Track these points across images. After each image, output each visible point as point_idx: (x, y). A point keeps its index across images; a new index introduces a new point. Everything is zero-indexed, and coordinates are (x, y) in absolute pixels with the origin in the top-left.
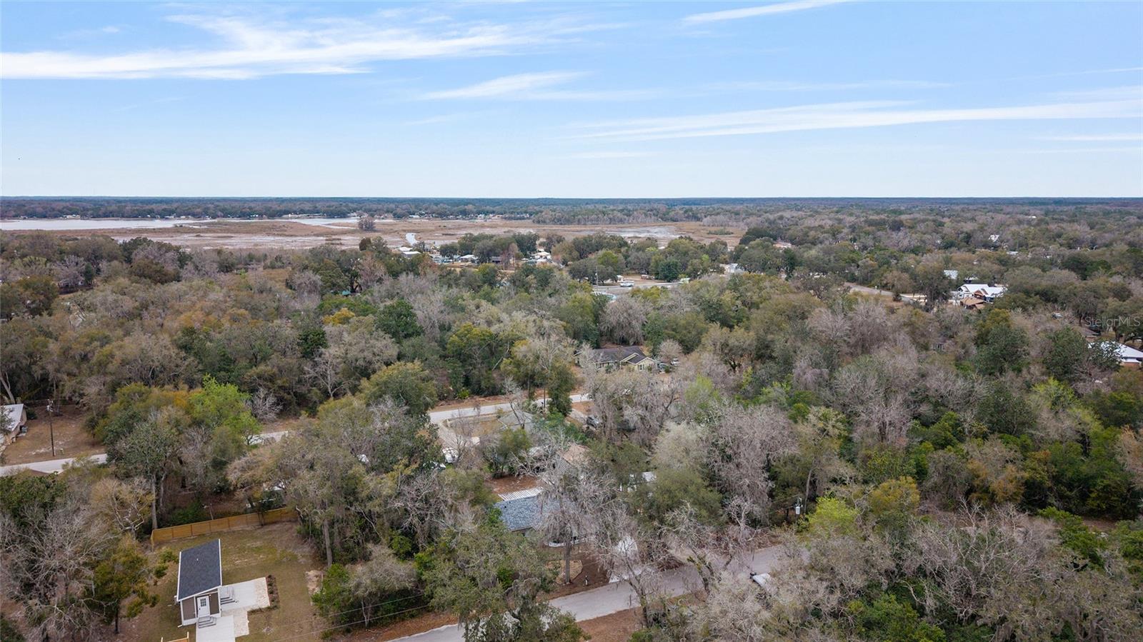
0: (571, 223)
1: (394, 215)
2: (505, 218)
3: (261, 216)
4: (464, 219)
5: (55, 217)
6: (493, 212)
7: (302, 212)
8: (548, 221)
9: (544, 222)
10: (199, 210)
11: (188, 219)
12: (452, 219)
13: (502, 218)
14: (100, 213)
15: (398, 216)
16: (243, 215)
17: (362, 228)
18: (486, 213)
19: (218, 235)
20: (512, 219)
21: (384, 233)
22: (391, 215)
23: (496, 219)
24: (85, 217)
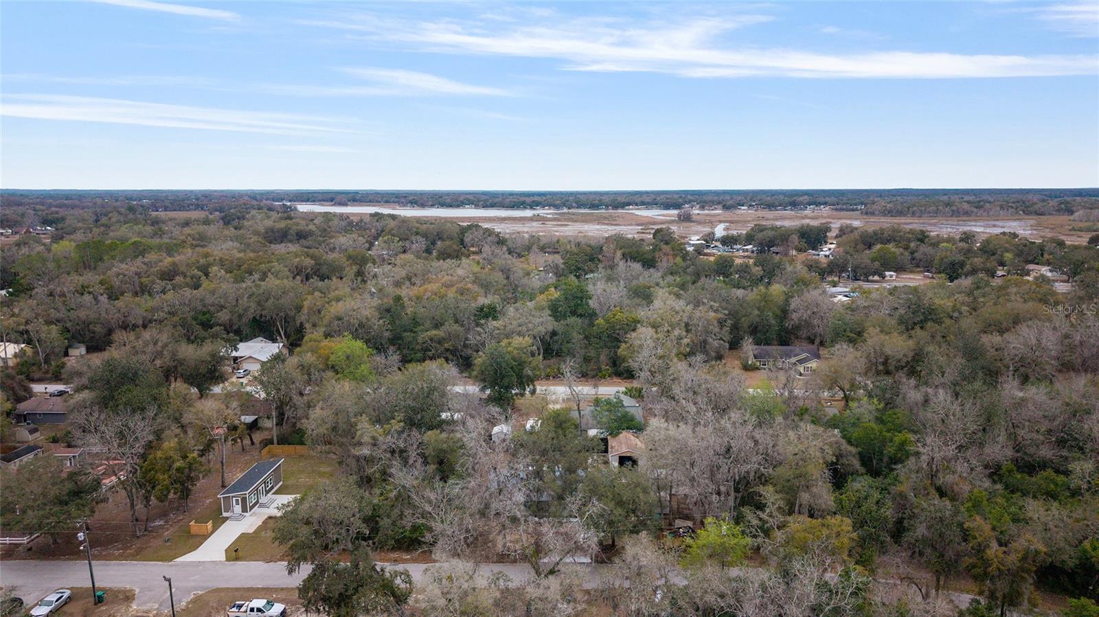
0: (904, 215)
1: (724, 206)
2: (836, 210)
3: (607, 206)
4: (792, 210)
5: (458, 206)
6: (825, 204)
7: (643, 203)
8: (877, 212)
9: (873, 214)
10: (558, 202)
11: (549, 209)
13: (833, 209)
14: (488, 203)
15: (726, 207)
16: (594, 206)
17: (680, 218)
18: (818, 204)
19: (560, 223)
20: (843, 210)
21: (699, 223)
22: (720, 206)
23: (825, 210)
24: (477, 206)
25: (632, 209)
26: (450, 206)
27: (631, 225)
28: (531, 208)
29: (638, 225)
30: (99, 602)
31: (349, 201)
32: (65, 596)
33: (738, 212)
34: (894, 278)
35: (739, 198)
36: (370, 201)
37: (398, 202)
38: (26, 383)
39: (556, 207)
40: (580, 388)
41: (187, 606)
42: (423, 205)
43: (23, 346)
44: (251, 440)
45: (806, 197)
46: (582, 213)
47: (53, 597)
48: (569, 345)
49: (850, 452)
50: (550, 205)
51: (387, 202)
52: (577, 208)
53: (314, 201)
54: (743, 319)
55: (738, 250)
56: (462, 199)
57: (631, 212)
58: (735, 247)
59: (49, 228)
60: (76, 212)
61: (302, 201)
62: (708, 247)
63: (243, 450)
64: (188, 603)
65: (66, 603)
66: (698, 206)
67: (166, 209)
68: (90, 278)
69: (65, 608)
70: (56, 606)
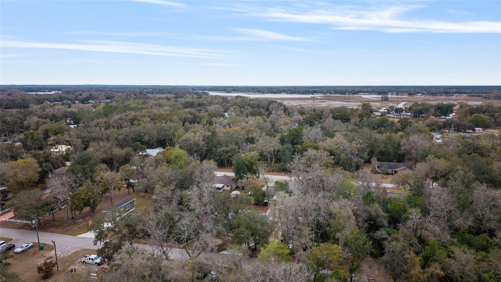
2: (470, 96)
3: (349, 93)
4: (445, 96)
5: (278, 93)
6: (465, 93)
7: (367, 92)
8: (491, 98)
9: (489, 98)
10: (325, 91)
11: (321, 94)
12: (439, 96)
13: (468, 96)
14: (292, 92)
15: (410, 94)
16: (342, 93)
17: (382, 99)
18: (460, 93)
19: (322, 101)
20: (474, 96)
21: (392, 102)
22: (407, 94)
23: (464, 96)
24: (287, 93)
25: (362, 95)
26: (275, 93)
27: (357, 102)
28: (312, 94)
29: (360, 102)
30: (41, 249)
31: (232, 91)
32: (30, 245)
33: (416, 96)
34: (481, 131)
35: (418, 90)
36: (241, 91)
37: (253, 91)
38: (64, 161)
39: (324, 93)
40: (267, 176)
41: (71, 255)
42: (263, 93)
43: (69, 147)
44: (133, 190)
45: (455, 89)
46: (335, 96)
47: (25, 245)
48: (284, 157)
49: (383, 216)
50: (321, 92)
51: (249, 91)
52: (334, 94)
53: (218, 91)
54: (376, 148)
55: (404, 115)
56: (280, 90)
57: (361, 96)
58: (402, 114)
59: (108, 100)
60: (120, 94)
61: (213, 91)
62: (389, 113)
63: (129, 194)
64: (71, 254)
65: (30, 248)
66: (395, 93)
67: (157, 93)
68: (102, 121)
69: (28, 250)
70: (25, 249)
